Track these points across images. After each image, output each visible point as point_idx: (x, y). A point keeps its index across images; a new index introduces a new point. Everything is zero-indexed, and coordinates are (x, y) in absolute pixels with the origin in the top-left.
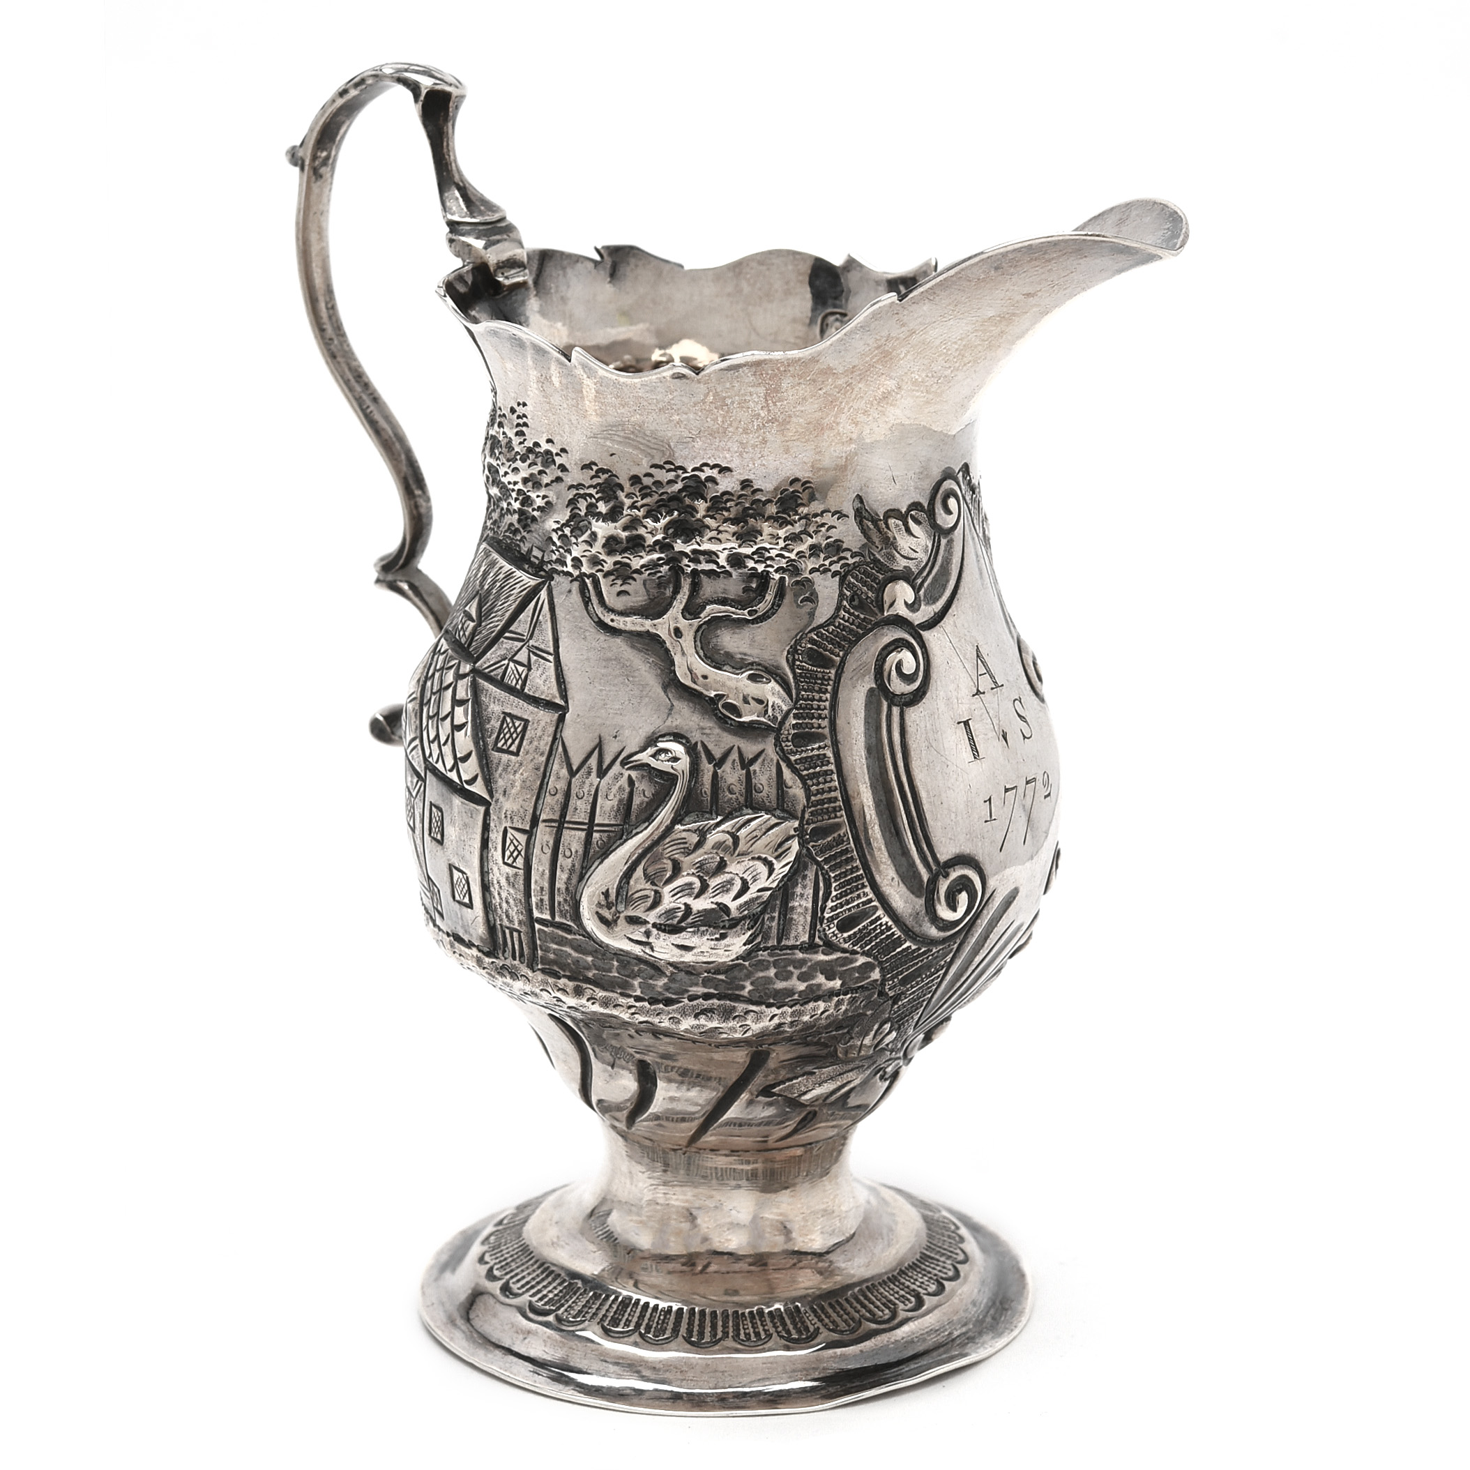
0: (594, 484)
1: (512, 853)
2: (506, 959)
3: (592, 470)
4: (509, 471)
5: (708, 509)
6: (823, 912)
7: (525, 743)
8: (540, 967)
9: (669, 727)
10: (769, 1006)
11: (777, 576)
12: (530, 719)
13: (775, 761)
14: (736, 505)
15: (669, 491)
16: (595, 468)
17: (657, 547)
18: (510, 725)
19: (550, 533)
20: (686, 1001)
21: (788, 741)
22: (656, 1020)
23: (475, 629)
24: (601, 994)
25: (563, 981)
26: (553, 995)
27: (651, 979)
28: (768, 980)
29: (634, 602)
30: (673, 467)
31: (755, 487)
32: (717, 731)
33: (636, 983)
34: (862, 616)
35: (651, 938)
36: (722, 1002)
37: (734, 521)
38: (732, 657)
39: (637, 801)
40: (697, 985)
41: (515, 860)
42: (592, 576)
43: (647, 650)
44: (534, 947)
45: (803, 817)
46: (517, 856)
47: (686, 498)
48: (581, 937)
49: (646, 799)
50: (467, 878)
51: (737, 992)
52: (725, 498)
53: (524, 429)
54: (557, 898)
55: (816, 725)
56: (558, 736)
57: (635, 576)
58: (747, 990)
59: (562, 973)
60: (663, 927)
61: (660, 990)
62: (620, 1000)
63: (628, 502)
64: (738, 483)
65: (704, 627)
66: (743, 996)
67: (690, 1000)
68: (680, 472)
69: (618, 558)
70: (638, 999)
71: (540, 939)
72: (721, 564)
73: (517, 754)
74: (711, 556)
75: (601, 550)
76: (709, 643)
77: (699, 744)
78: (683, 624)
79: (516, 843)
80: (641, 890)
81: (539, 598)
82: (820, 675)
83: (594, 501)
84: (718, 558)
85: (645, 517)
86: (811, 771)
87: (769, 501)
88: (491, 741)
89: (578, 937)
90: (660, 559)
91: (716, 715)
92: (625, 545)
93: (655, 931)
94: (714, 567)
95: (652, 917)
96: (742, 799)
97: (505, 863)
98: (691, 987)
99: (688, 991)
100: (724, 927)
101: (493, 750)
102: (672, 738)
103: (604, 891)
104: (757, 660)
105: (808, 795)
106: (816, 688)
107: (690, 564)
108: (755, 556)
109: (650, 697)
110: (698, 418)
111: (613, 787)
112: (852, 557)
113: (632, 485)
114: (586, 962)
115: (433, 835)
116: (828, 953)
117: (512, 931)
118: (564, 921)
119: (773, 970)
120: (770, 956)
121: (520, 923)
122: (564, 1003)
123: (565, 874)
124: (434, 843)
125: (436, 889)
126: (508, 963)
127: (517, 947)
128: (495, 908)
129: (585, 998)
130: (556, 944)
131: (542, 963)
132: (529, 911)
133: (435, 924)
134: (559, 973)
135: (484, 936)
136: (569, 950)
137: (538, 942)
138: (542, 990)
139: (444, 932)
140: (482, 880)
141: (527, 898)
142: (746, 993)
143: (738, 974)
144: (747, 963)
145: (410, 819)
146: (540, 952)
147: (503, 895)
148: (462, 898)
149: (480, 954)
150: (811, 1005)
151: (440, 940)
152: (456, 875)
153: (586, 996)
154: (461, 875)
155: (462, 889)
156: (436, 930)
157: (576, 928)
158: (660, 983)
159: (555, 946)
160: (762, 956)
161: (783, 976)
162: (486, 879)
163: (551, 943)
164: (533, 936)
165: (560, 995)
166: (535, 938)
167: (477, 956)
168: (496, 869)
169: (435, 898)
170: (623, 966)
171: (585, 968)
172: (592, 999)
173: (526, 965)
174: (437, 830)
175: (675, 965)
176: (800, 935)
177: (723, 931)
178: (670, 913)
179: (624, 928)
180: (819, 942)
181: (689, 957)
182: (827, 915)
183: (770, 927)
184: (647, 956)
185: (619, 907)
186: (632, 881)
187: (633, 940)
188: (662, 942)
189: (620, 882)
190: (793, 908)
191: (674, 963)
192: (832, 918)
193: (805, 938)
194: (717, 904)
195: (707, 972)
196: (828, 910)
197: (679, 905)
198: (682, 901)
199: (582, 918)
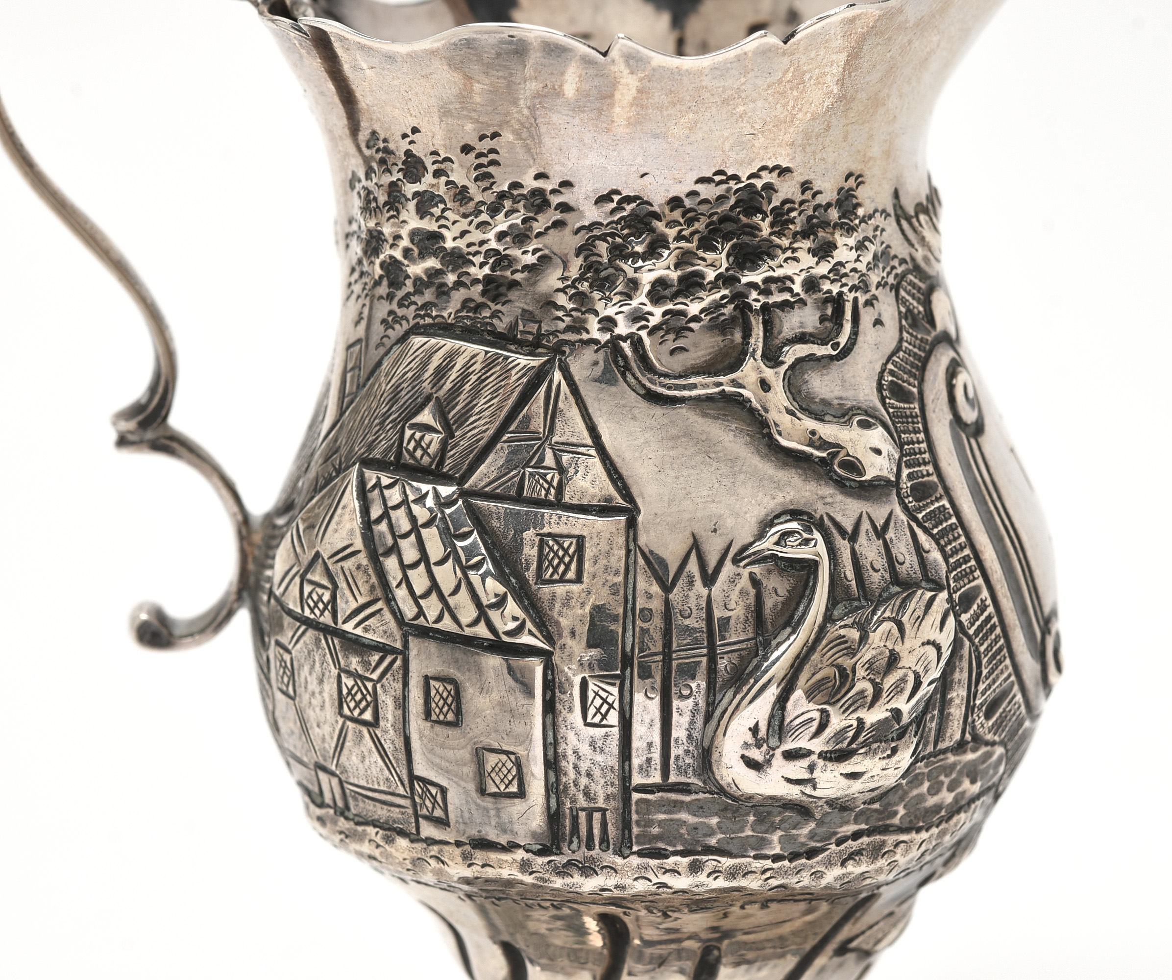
0: (616, 218)
1: (598, 710)
2: (574, 852)
3: (612, 201)
4: (472, 228)
5: (772, 225)
6: (974, 700)
7: (587, 565)
8: (635, 848)
9: (782, 504)
10: (918, 830)
11: (851, 296)
12: (585, 534)
13: (906, 523)
14: (800, 215)
15: (719, 211)
16: (616, 198)
17: (720, 282)
18: (556, 548)
19: (551, 296)
20: (833, 847)
21: (908, 496)
22: (791, 881)
23: (444, 444)
24: (727, 862)
25: (673, 859)
26: (655, 880)
27: (793, 829)
28: (921, 798)
29: (694, 359)
30: (724, 178)
31: (815, 189)
32: (840, 497)
33: (775, 837)
34: (919, 336)
35: (815, 772)
36: (872, 839)
37: (804, 235)
38: (830, 404)
39: (769, 603)
40: (847, 823)
41: (604, 717)
42: (630, 336)
43: (725, 415)
44: (626, 824)
45: (949, 585)
46: (608, 711)
47: (741, 216)
48: (707, 795)
49: (780, 599)
50: (517, 758)
51: (888, 822)
52: (787, 206)
53: (491, 169)
54: (674, 752)
55: (925, 473)
56: (632, 546)
57: (692, 325)
58: (899, 816)
59: (671, 849)
60: (828, 755)
61: (803, 840)
62: (753, 865)
63: (672, 233)
64: (798, 186)
65: (789, 373)
66: (892, 826)
67: (838, 845)
68: (732, 183)
69: (670, 306)
70: (776, 858)
71: (637, 812)
72: (795, 291)
73: (579, 579)
74: (783, 283)
75: (646, 301)
76: (800, 391)
77: (825, 518)
78: (769, 373)
79: (604, 695)
80: (803, 714)
81: (551, 382)
82: (908, 413)
83: (619, 240)
84: (793, 283)
85: (698, 249)
86: (940, 528)
87: (829, 205)
88: (530, 575)
89: (701, 796)
90: (723, 298)
91: (831, 478)
92: (675, 289)
93: (821, 763)
94: (787, 296)
95: (818, 745)
96: (887, 576)
97: (587, 724)
98: (841, 827)
99: (835, 833)
100: (893, 740)
101: (536, 584)
102: (789, 517)
103: (752, 726)
104: (854, 403)
105: (946, 558)
106: (911, 428)
107: (760, 297)
108: (831, 275)
109: (746, 472)
110: (767, 106)
111: (732, 593)
112: (900, 264)
113: (672, 210)
114: (709, 826)
115: (434, 717)
116: (974, 750)
117: (590, 812)
118: (683, 779)
119: (926, 785)
120: (926, 766)
121: (607, 798)
122: (670, 888)
123: (685, 720)
124: (438, 728)
125: (434, 791)
126: (578, 856)
127: (596, 832)
128: (566, 788)
129: (705, 874)
130: (665, 813)
131: (638, 843)
132: (625, 778)
133: (415, 838)
134: (666, 850)
135: (539, 831)
136: (684, 816)
137: (635, 817)
138: (636, 879)
139: (447, 843)
140: (545, 755)
141: (624, 762)
142: (896, 821)
143: (892, 798)
144: (904, 782)
145: (362, 712)
146: (635, 830)
147: (584, 766)
148: (502, 787)
149: (529, 856)
150: (955, 819)
151: (431, 857)
152: (492, 760)
153: (707, 870)
154: (504, 757)
155: (505, 776)
156: (419, 846)
157: (701, 784)
158: (805, 831)
159: (662, 817)
160: (920, 768)
161: (934, 790)
162: (551, 753)
163: (655, 813)
164: (624, 812)
165: (667, 879)
166: (630, 812)
167: (523, 860)
168: (571, 736)
169: (428, 803)
170: (761, 819)
171: (706, 835)
172: (715, 873)
173: (611, 851)
174: (446, 709)
175: (831, 803)
176: (954, 732)
177: (893, 745)
178: (840, 735)
179: (781, 768)
180: (968, 737)
181: (857, 786)
182: (978, 702)
183: (930, 729)
184: (805, 798)
185: (773, 742)
186: (790, 705)
187: (789, 781)
188: (828, 775)
189: (773, 709)
190: (951, 700)
191: (832, 800)
192: (982, 705)
193: (957, 736)
194: (891, 710)
195: (864, 803)
196: (979, 695)
197: (850, 722)
198: (855, 716)
199: (715, 768)
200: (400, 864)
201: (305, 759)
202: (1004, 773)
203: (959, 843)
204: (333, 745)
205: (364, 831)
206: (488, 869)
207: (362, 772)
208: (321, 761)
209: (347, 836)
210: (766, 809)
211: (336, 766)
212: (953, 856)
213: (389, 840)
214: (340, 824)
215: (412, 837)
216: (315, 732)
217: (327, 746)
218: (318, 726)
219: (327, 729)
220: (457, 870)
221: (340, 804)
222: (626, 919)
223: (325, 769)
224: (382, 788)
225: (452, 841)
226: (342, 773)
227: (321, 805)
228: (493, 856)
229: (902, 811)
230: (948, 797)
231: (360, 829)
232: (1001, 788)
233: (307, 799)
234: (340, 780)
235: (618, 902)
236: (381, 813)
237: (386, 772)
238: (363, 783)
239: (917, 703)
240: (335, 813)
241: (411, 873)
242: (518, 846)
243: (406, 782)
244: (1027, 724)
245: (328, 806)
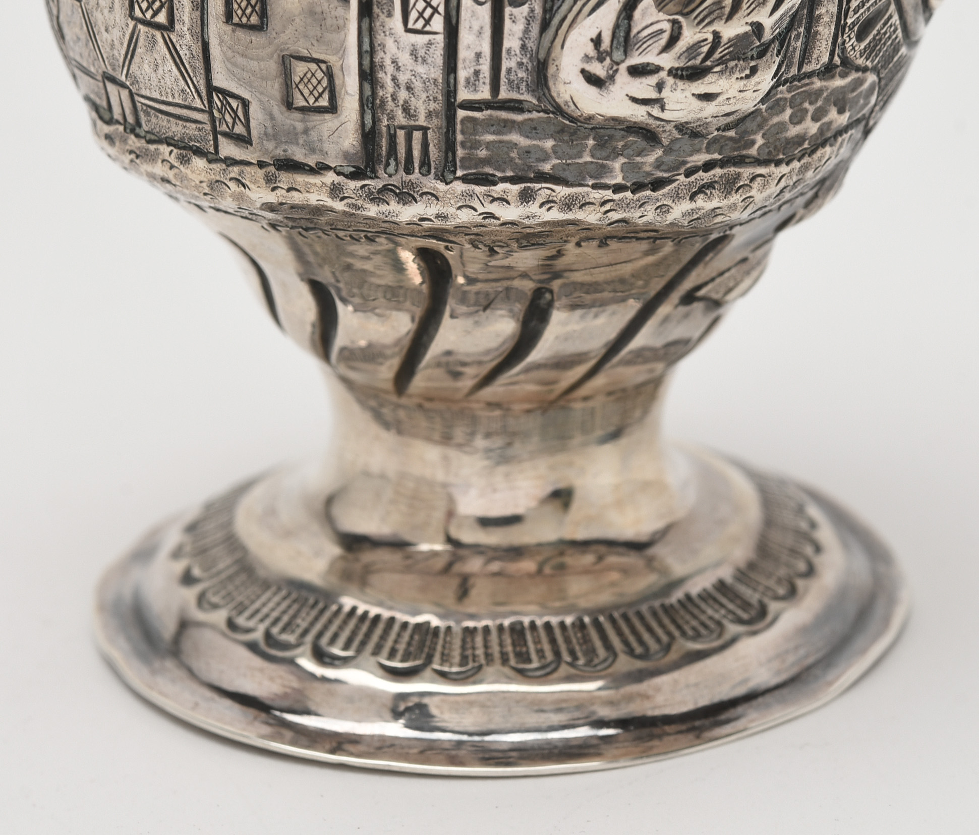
1: (421, 15)
2: (390, 176)
6: (845, 19)
8: (459, 173)
10: (778, 163)
20: (682, 178)
22: (634, 215)
24: (562, 191)
25: (501, 186)
26: (481, 209)
27: (638, 155)
28: (782, 127)
33: (617, 164)
35: (664, 90)
36: (725, 171)
40: (698, 151)
41: (427, 22)
44: (450, 146)
46: (432, 16)
48: (542, 114)
50: (329, 68)
51: (744, 152)
54: (506, 64)
58: (756, 147)
59: (499, 174)
60: (679, 72)
61: (648, 168)
62: (592, 196)
66: (748, 157)
67: (687, 176)
70: (618, 189)
71: (463, 132)
80: (652, 24)
89: (535, 115)
93: (670, 81)
95: (667, 61)
97: (408, 30)
98: (691, 155)
99: (685, 163)
100: (752, 58)
103: (594, 36)
114: (542, 150)
115: (236, 20)
116: (843, 76)
117: (409, 131)
118: (515, 96)
119: (789, 112)
120: (789, 91)
121: (429, 115)
122: (498, 219)
123: (519, 28)
124: (241, 34)
125: (234, 103)
126: (395, 180)
127: (416, 153)
128: (383, 102)
129: (537, 204)
130: (494, 133)
131: (463, 167)
132: (450, 92)
133: (213, 158)
134: (494, 176)
135: (352, 151)
136: (515, 137)
137: (459, 137)
138: (459, 208)
139: (248, 164)
140: (360, 65)
141: (448, 74)
142: (753, 151)
143: (750, 125)
144: (764, 107)
145: (155, 14)
146: (460, 152)
147: (403, 78)
148: (311, 101)
149: (341, 179)
150: (819, 153)
151: (231, 179)
152: (300, 69)
153: (540, 200)
154: (313, 66)
155: (315, 88)
156: (217, 167)
157: (535, 101)
158: (651, 158)
159: (490, 138)
160: (781, 92)
161: (797, 119)
162: (366, 62)
163: (483, 133)
164: (448, 132)
165: (494, 208)
166: (454, 132)
167: (333, 183)
168: (390, 44)
169: (227, 117)
170: (602, 144)
171: (539, 160)
172: (548, 203)
173: (432, 175)
174: (249, 11)
175: (681, 127)
176: (822, 54)
177: (753, 63)
178: (693, 49)
179: (625, 85)
180: (837, 61)
181: (710, 109)
182: (849, 21)
183: (795, 49)
184: (651, 121)
185: (618, 55)
186: (637, 14)
187: (635, 100)
188: (678, 95)
189: (618, 18)
190: (820, 16)
191: (681, 124)
192: (853, 24)
193: (825, 59)
194: (752, 24)
195: (718, 129)
196: (851, 13)
197: (704, 36)
198: (711, 29)
199: (551, 84)
200: (196, 187)
201: (92, 69)
202: (875, 105)
203: (822, 181)
204: (123, 52)
205: (157, 149)
206: (294, 193)
207: (154, 82)
208: (111, 72)
209: (137, 157)
210: (608, 132)
211: (126, 77)
212: (816, 196)
213: (184, 160)
214: (130, 142)
215: (210, 156)
216: (104, 38)
217: (116, 54)
218: (107, 30)
219: (116, 34)
220: (260, 195)
221: (130, 119)
222: (448, 254)
223: (113, 80)
224: (177, 101)
225: (254, 161)
226: (132, 84)
227: (110, 122)
228: (301, 179)
229: (760, 141)
230: (811, 128)
231: (152, 147)
232: (871, 123)
233: (94, 115)
234: (130, 91)
235: (439, 234)
236: (176, 129)
237: (182, 82)
238: (156, 95)
239: (781, 18)
240: (125, 129)
241: (208, 197)
242: (328, 168)
243: (204, 94)
244: (903, 50)
245: (118, 122)
